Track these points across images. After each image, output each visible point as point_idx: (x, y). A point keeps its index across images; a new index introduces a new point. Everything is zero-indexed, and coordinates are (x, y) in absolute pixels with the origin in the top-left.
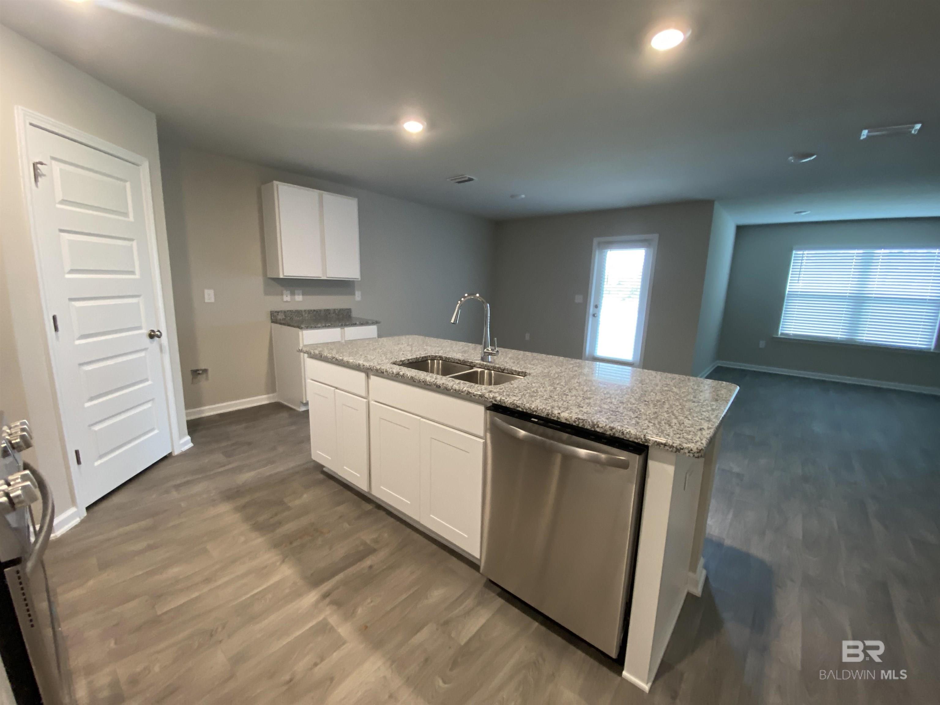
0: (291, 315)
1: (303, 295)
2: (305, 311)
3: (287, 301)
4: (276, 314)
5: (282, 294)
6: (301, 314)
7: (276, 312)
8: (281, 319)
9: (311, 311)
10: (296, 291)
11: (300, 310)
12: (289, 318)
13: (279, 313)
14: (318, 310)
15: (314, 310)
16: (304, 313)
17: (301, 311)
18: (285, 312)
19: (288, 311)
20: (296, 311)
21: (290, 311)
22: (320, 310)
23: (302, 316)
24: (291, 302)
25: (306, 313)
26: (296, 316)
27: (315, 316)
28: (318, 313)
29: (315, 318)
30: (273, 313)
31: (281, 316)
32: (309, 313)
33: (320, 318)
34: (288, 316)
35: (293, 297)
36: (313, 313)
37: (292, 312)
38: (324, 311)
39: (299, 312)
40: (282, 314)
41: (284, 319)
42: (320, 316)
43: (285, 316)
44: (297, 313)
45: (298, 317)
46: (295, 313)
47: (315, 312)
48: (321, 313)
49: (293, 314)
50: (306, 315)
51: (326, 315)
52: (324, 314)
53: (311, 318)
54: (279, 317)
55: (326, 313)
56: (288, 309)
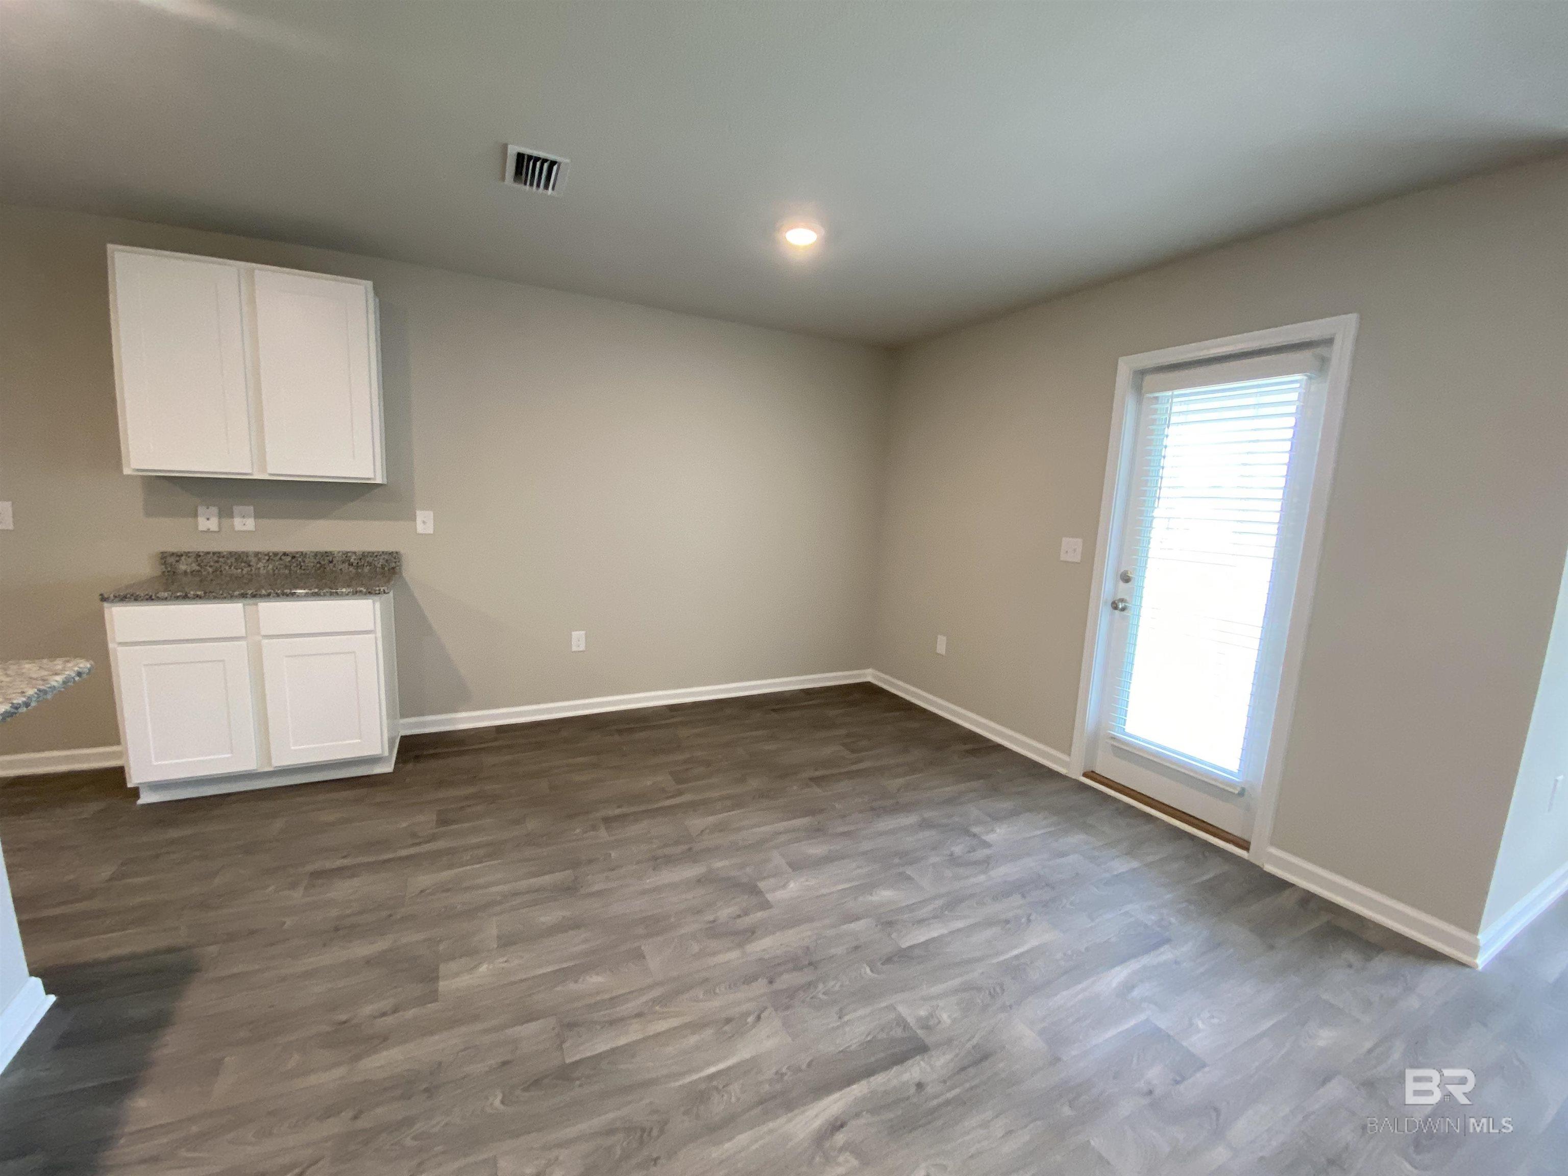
0: (217, 562)
1: (257, 516)
2: (257, 554)
3: (209, 529)
4: (172, 560)
5: (195, 515)
6: (245, 562)
7: (173, 554)
8: (188, 571)
9: (276, 554)
10: (237, 509)
11: (243, 552)
12: (210, 570)
13: (183, 558)
14: (297, 553)
15: (285, 554)
16: (253, 561)
17: (247, 554)
18: (198, 555)
19: (208, 553)
20: (230, 553)
21: (211, 555)
22: (302, 554)
23: (250, 566)
24: (219, 531)
25: (259, 560)
26: (230, 567)
27: (286, 567)
28: (297, 560)
29: (287, 572)
30: (164, 557)
31: (187, 565)
32: (268, 560)
33: (303, 572)
34: (209, 565)
35: (226, 522)
36: (280, 559)
37: (219, 557)
38: (313, 556)
39: (239, 558)
40: (190, 560)
41: (199, 571)
42: (301, 566)
43: (199, 565)
44: (233, 560)
45: (237, 569)
46: (228, 558)
47: (289, 559)
48: (304, 562)
49: (221, 559)
50: (261, 565)
51: (318, 565)
52: (314, 563)
53: (276, 572)
54: (182, 567)
55: (321, 562)
56: (206, 550)
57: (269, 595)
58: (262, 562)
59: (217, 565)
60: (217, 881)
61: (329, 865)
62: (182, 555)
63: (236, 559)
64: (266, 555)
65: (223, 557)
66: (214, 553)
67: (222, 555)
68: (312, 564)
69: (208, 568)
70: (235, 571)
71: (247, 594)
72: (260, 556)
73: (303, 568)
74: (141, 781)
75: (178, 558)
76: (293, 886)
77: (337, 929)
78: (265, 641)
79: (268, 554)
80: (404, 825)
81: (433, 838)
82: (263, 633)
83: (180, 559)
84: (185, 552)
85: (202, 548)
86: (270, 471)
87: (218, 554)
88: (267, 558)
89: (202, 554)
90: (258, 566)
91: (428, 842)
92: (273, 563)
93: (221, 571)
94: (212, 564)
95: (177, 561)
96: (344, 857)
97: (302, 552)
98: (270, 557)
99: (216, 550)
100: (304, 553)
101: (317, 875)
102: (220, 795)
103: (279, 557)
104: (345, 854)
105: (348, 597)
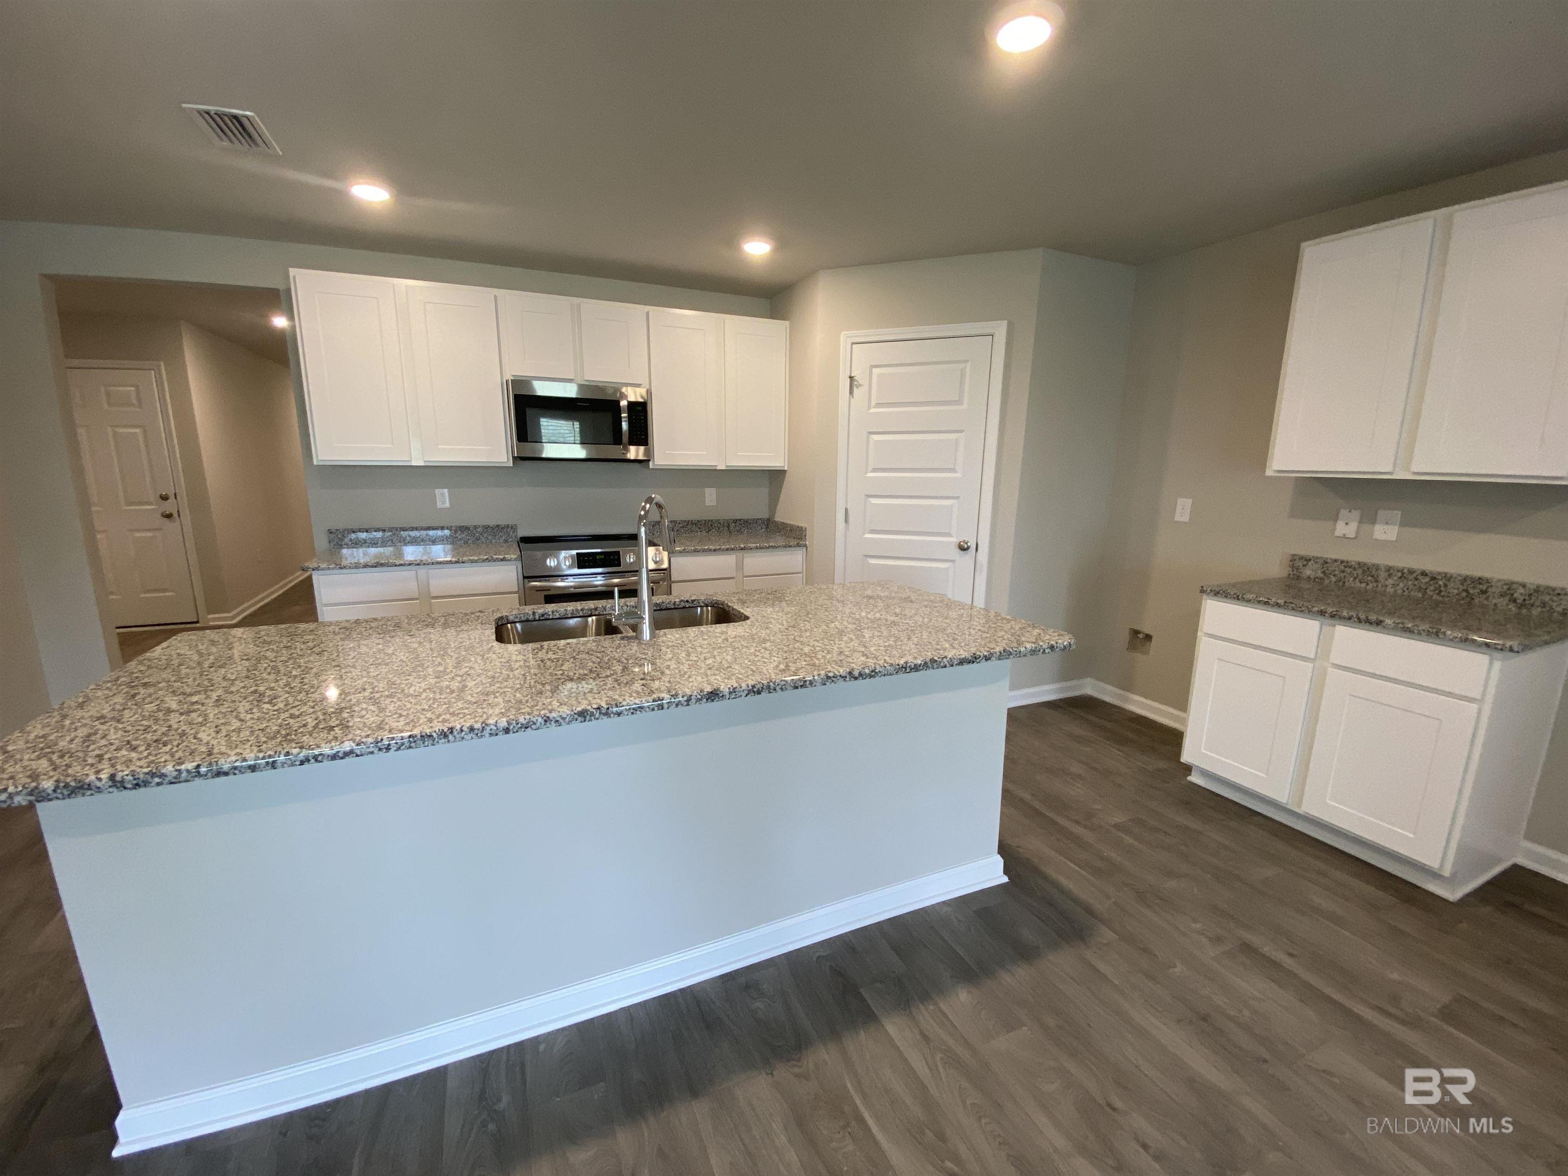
0: (1343, 572)
1: (1404, 526)
2: (1389, 569)
3: (1345, 535)
4: (1299, 564)
5: (1336, 519)
6: (1373, 576)
7: (1301, 558)
9: (1411, 572)
11: (1373, 565)
12: (1333, 579)
13: (1310, 563)
14: (1439, 574)
15: (1424, 574)
16: (1383, 575)
17: (1377, 567)
18: (1325, 562)
19: (1336, 561)
20: (1359, 563)
21: (1339, 563)
22: (1446, 576)
23: (1376, 581)
24: (1354, 538)
25: (1390, 575)
26: (1355, 578)
27: (1420, 589)
28: (1437, 582)
29: (1420, 595)
30: (1293, 558)
31: (1312, 570)
32: (1400, 578)
33: (1440, 598)
34: (1333, 573)
35: (1366, 527)
36: (1416, 579)
37: (1345, 567)
38: (1459, 581)
39: (1367, 570)
40: (1316, 566)
41: (1322, 579)
42: (1440, 592)
43: (1324, 572)
44: (1360, 571)
45: (1361, 582)
46: (1355, 569)
47: (1427, 579)
48: (1446, 585)
49: (1347, 569)
50: (1390, 581)
51: (1464, 594)
52: (1458, 589)
53: (1406, 593)
54: (1308, 572)
55: (1469, 590)
56: (1334, 557)
57: (1350, 618)
58: (1392, 579)
59: (1342, 575)
60: (1172, 884)
61: (1268, 949)
62: (1310, 560)
63: (1363, 570)
64: (1398, 571)
65: (1350, 567)
66: (1342, 562)
67: (1350, 565)
68: (1456, 591)
69: (1332, 576)
70: (1358, 584)
71: (1326, 612)
72: (1392, 571)
73: (1442, 594)
74: (1197, 764)
75: (1305, 563)
76: (1218, 940)
77: (1205, 1019)
78: (1331, 670)
79: (1402, 571)
80: (1395, 976)
81: (1412, 1022)
82: (1332, 661)
83: (1307, 564)
84: (1313, 557)
85: (1332, 554)
86: (1415, 469)
87: (1346, 564)
88: (1399, 574)
89: (1329, 560)
90: (1387, 583)
91: (1403, 1022)
92: (1406, 581)
93: (1344, 582)
94: (1337, 572)
95: (1304, 566)
96: (1291, 955)
97: (1446, 574)
98: (1403, 574)
99: (1344, 558)
100: (1448, 576)
101: (1246, 948)
102: (1250, 809)
103: (1415, 575)
104: (1295, 952)
105: (1451, 643)
